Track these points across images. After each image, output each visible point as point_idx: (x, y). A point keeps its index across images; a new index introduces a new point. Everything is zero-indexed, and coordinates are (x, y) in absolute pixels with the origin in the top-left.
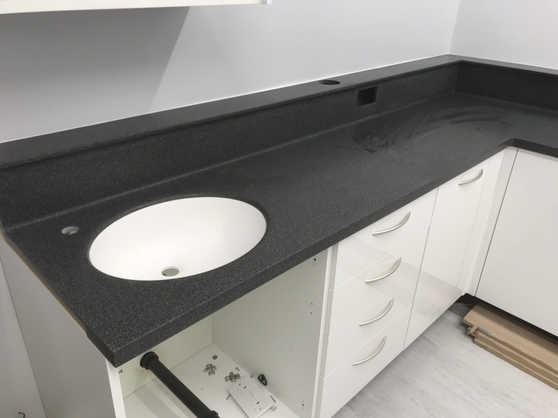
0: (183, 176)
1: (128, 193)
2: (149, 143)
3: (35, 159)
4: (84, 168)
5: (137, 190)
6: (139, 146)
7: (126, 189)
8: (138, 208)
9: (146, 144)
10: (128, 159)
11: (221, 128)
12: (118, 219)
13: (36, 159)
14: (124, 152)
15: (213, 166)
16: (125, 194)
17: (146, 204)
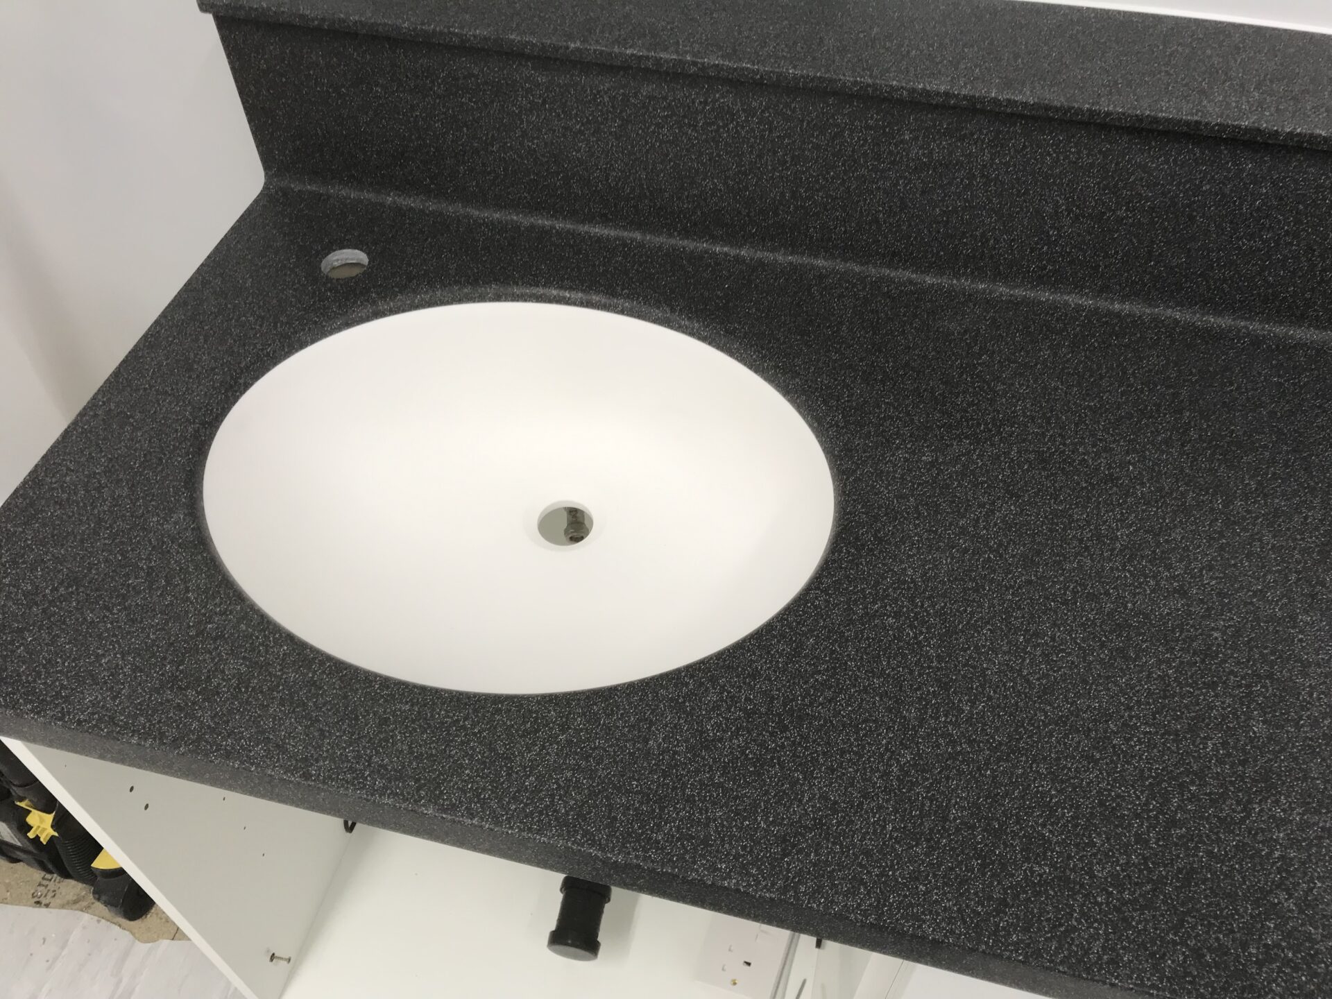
0: (820, 262)
1: (606, 232)
2: (706, 103)
3: (313, 20)
4: (470, 100)
5: (638, 236)
6: (665, 98)
7: (605, 220)
8: (564, 298)
9: (693, 102)
10: (619, 126)
11: (1050, 155)
12: (482, 298)
13: (316, 23)
14: (606, 99)
15: (966, 283)
16: (597, 230)
17: (595, 298)
